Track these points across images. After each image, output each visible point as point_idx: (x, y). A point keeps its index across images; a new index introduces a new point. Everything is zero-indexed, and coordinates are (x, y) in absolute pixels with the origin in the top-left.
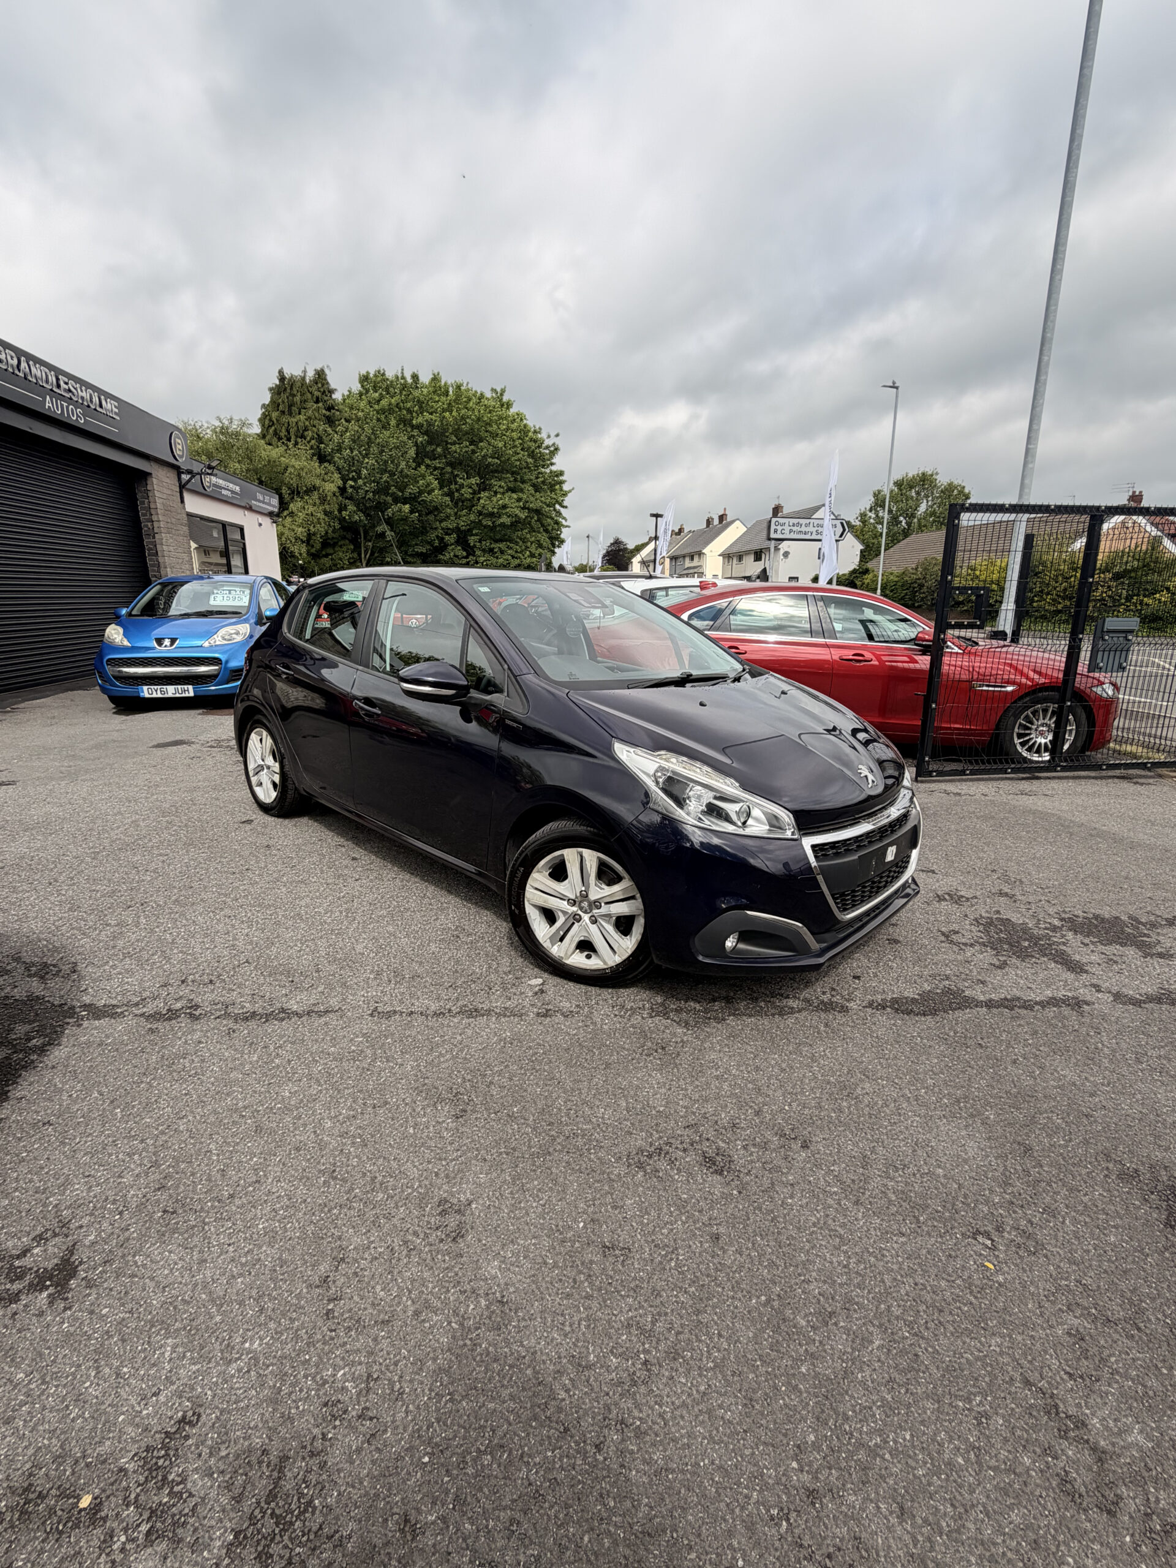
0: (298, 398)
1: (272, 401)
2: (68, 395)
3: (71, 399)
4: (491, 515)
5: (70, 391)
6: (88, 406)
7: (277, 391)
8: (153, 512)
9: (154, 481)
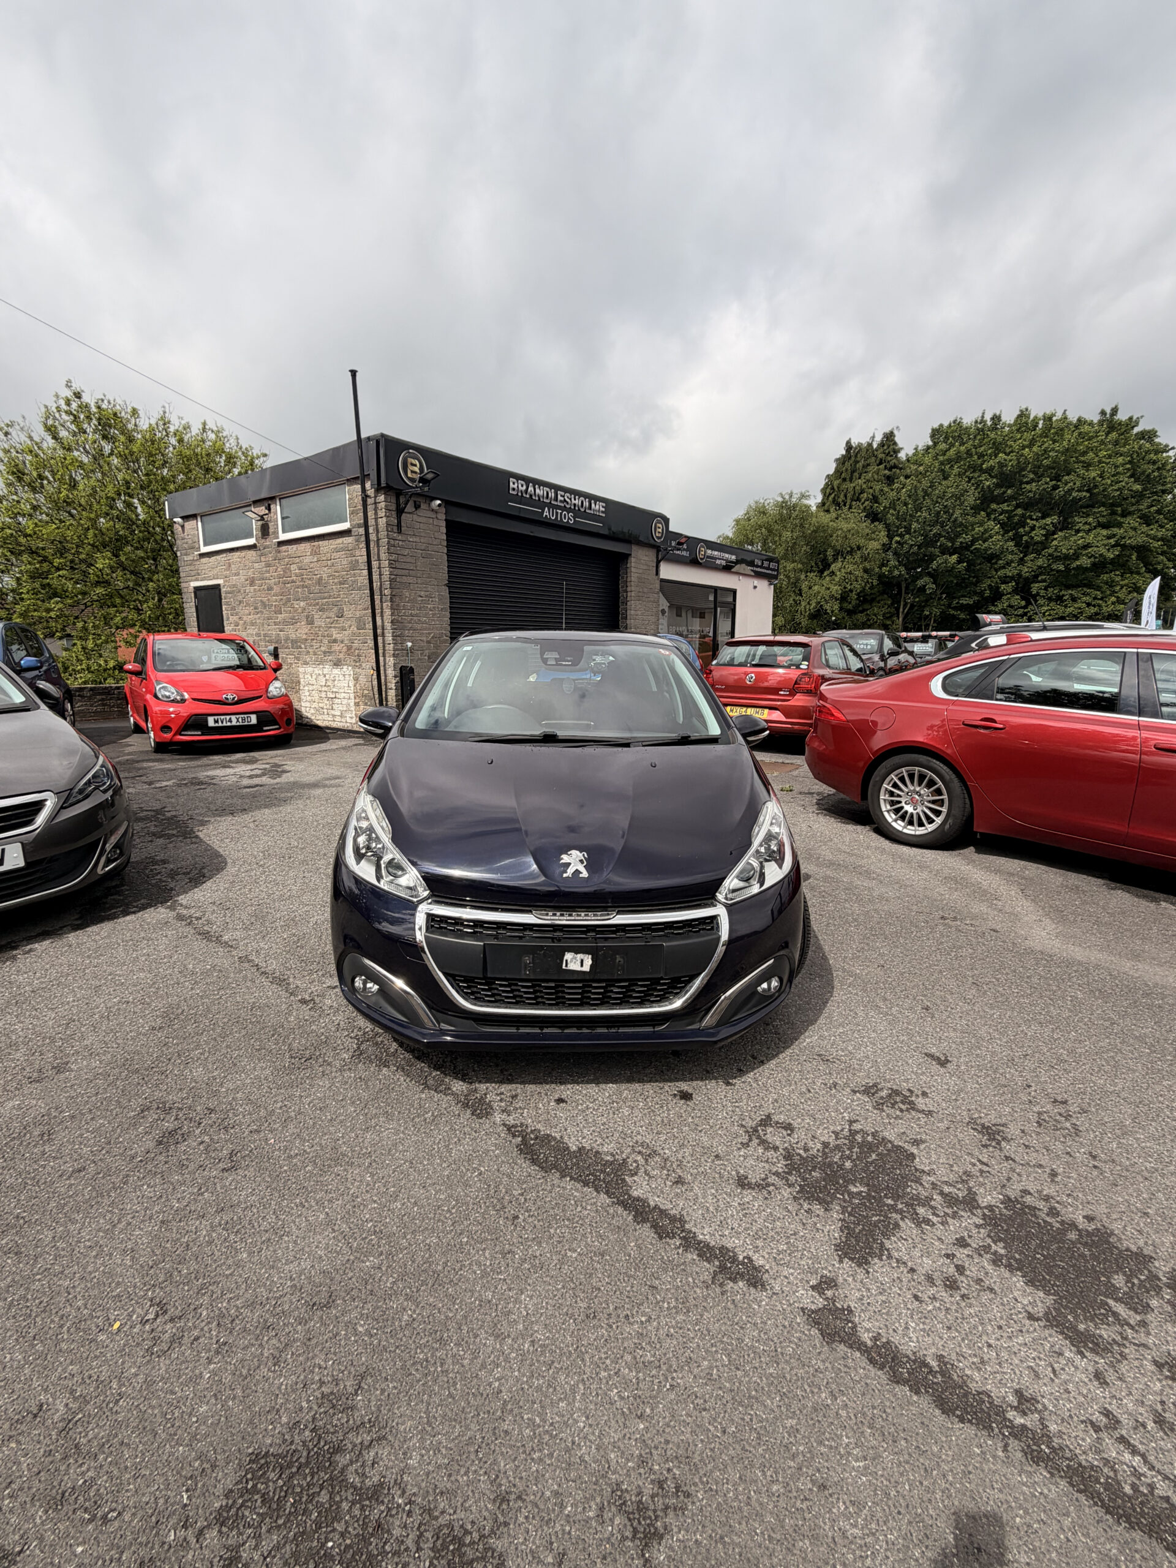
0: (860, 465)
1: (837, 471)
4: (1066, 557)
7: (841, 462)
8: (628, 584)
9: (633, 560)
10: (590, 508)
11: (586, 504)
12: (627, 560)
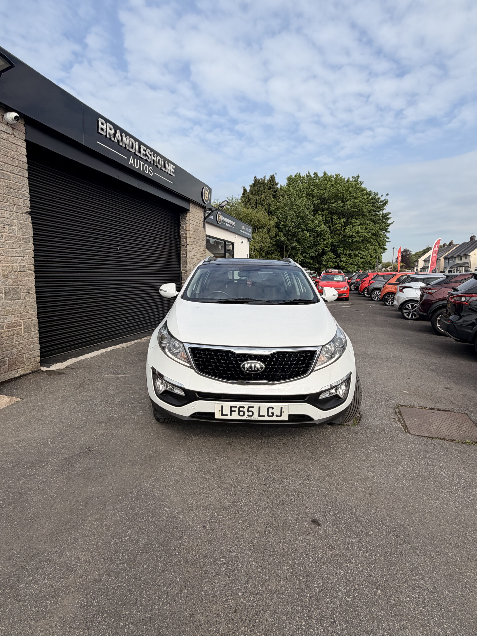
0: (261, 189)
1: (250, 190)
2: (144, 158)
3: (146, 160)
5: (146, 155)
6: (157, 166)
7: (253, 186)
9: (189, 214)
10: (165, 167)
12: (186, 214)
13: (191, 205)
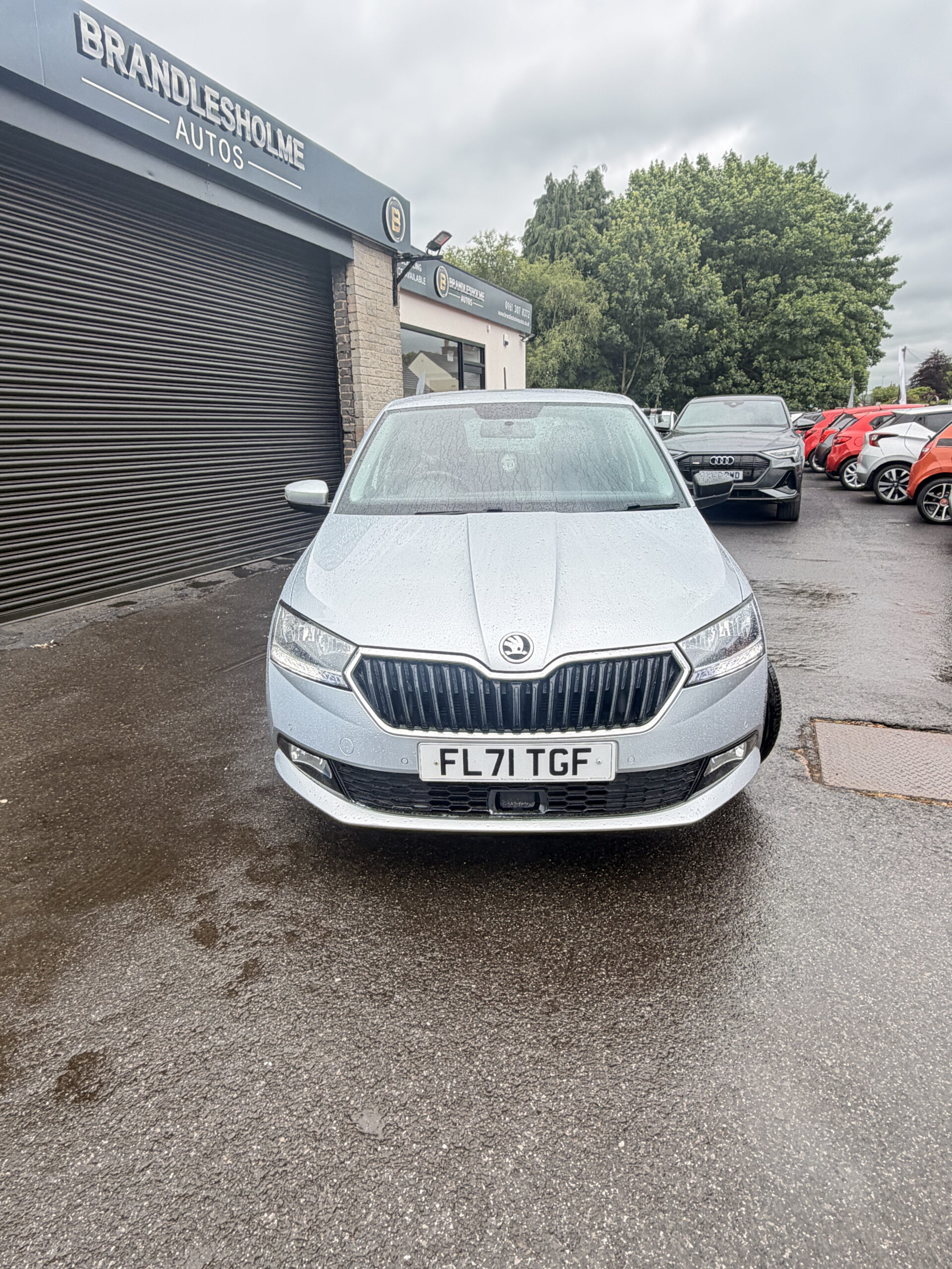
0: (565, 208)
1: (539, 215)
2: (217, 121)
3: (222, 127)
5: (221, 113)
6: (253, 143)
8: (351, 317)
9: (356, 271)
10: (276, 145)
11: (266, 133)
12: (346, 270)
13: (355, 245)
